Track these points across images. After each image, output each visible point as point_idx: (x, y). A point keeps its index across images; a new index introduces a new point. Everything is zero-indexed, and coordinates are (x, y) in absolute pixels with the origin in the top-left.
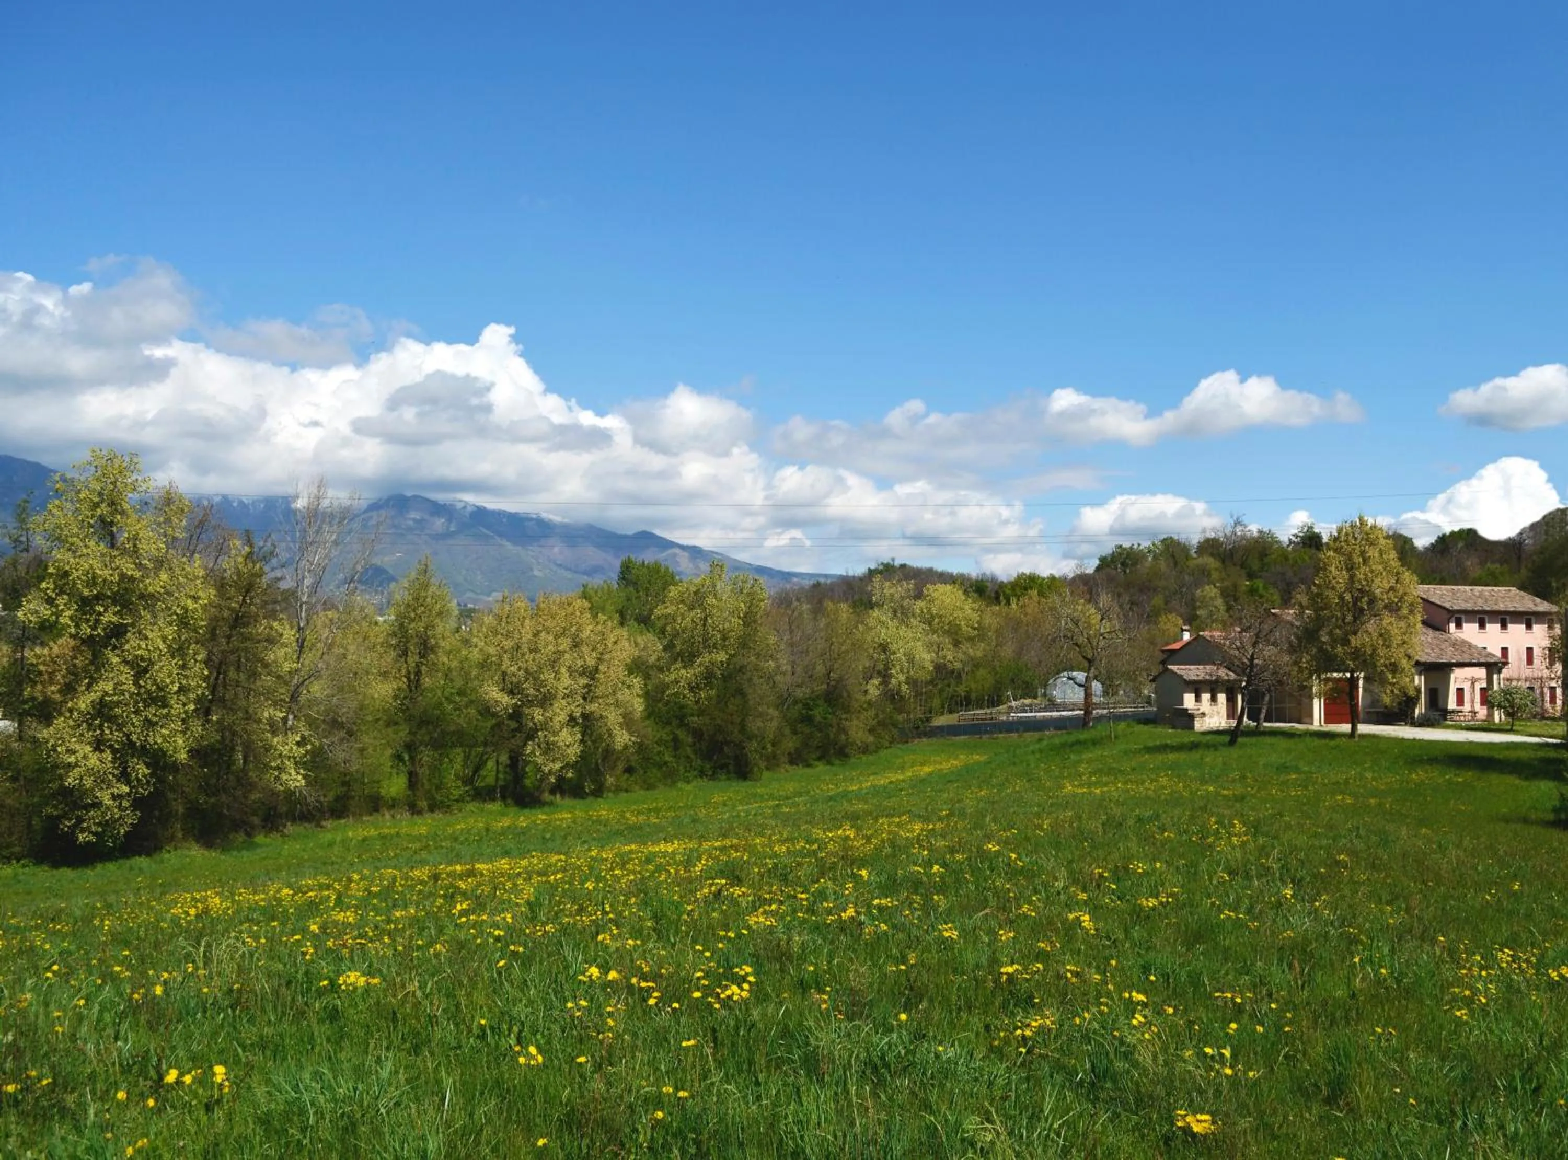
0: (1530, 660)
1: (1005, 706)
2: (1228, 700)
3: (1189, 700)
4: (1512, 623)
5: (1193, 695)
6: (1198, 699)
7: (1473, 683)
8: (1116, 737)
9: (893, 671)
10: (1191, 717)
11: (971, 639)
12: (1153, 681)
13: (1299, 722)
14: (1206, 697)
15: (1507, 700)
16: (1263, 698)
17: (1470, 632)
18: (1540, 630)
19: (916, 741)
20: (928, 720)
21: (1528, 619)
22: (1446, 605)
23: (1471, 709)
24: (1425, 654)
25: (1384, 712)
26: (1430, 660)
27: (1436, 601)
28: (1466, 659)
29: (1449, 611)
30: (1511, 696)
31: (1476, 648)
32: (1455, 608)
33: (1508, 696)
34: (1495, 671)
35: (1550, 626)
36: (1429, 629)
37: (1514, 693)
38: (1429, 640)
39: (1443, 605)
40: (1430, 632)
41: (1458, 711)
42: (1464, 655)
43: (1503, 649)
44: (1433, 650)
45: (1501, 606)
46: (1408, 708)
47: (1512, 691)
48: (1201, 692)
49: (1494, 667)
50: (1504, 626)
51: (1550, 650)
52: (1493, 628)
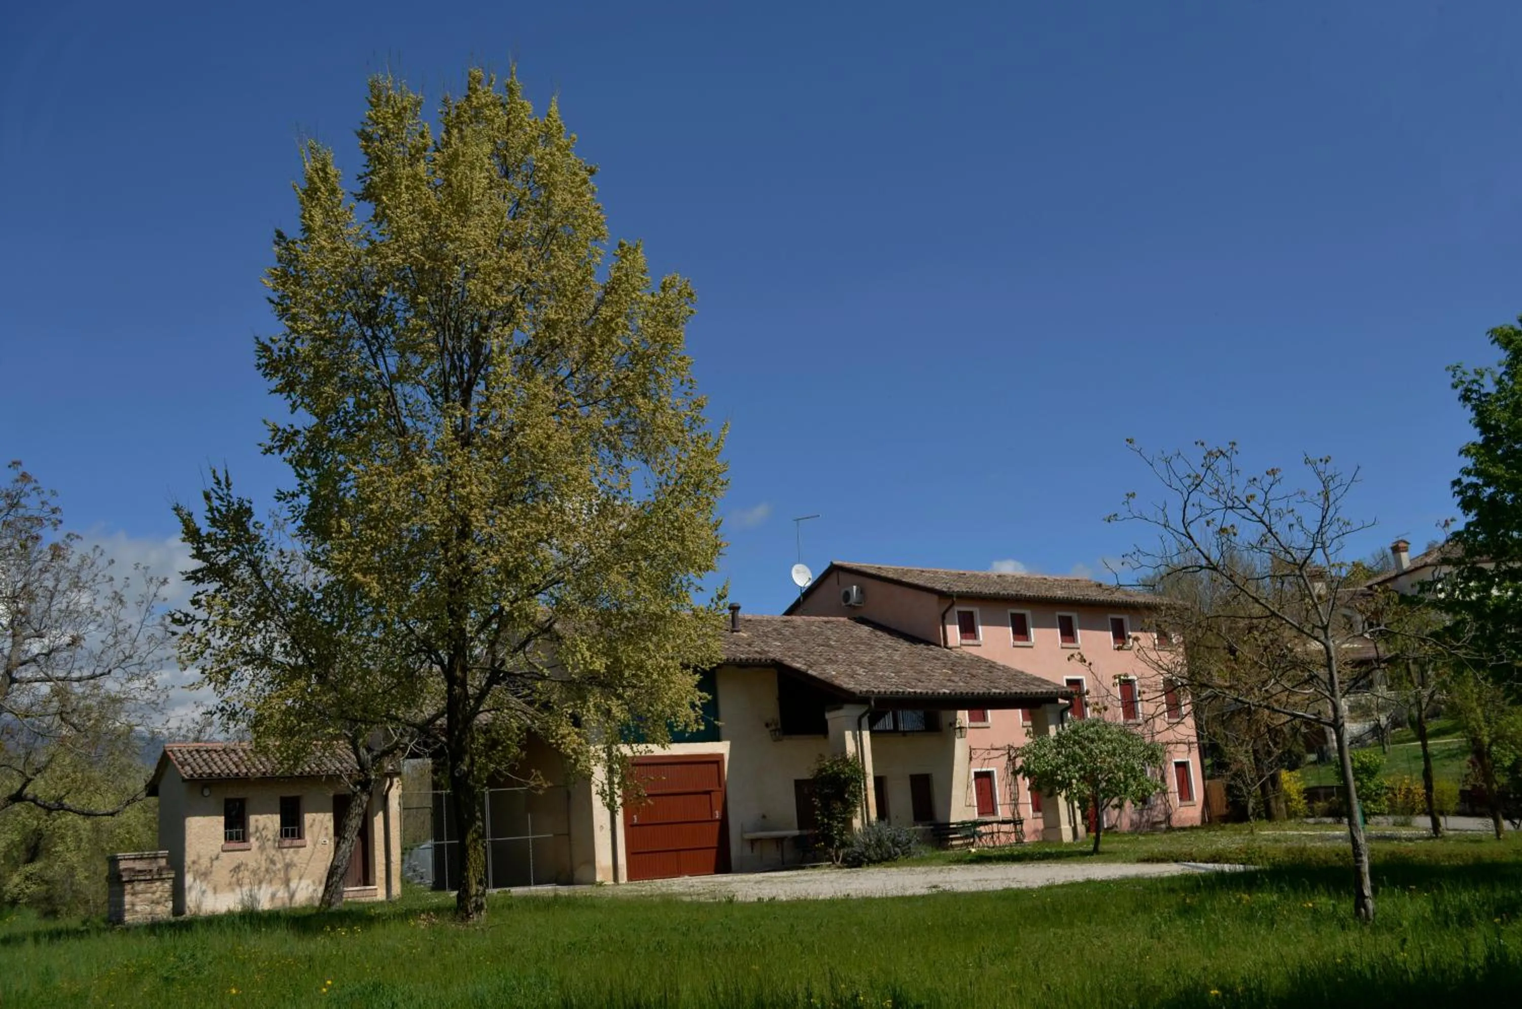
0: (1129, 707)
4: (1084, 626)
5: (217, 824)
7: (1012, 761)
12: (152, 791)
13: (564, 879)
14: (264, 824)
21: (1117, 619)
22: (938, 586)
23: (1009, 816)
24: (876, 678)
25: (795, 839)
26: (883, 688)
27: (916, 582)
28: (979, 687)
29: (942, 595)
30: (1083, 748)
31: (1006, 669)
32: (956, 589)
33: (1077, 748)
34: (1051, 716)
35: (1164, 637)
36: (901, 641)
37: (1092, 741)
38: (896, 657)
39: (929, 585)
40: (904, 646)
41: (976, 824)
42: (974, 682)
43: (1069, 682)
44: (898, 673)
45: (1060, 593)
46: (831, 817)
47: (1086, 733)
48: (247, 810)
49: (1049, 707)
50: (1068, 633)
51: (1169, 684)
52: (1045, 637)
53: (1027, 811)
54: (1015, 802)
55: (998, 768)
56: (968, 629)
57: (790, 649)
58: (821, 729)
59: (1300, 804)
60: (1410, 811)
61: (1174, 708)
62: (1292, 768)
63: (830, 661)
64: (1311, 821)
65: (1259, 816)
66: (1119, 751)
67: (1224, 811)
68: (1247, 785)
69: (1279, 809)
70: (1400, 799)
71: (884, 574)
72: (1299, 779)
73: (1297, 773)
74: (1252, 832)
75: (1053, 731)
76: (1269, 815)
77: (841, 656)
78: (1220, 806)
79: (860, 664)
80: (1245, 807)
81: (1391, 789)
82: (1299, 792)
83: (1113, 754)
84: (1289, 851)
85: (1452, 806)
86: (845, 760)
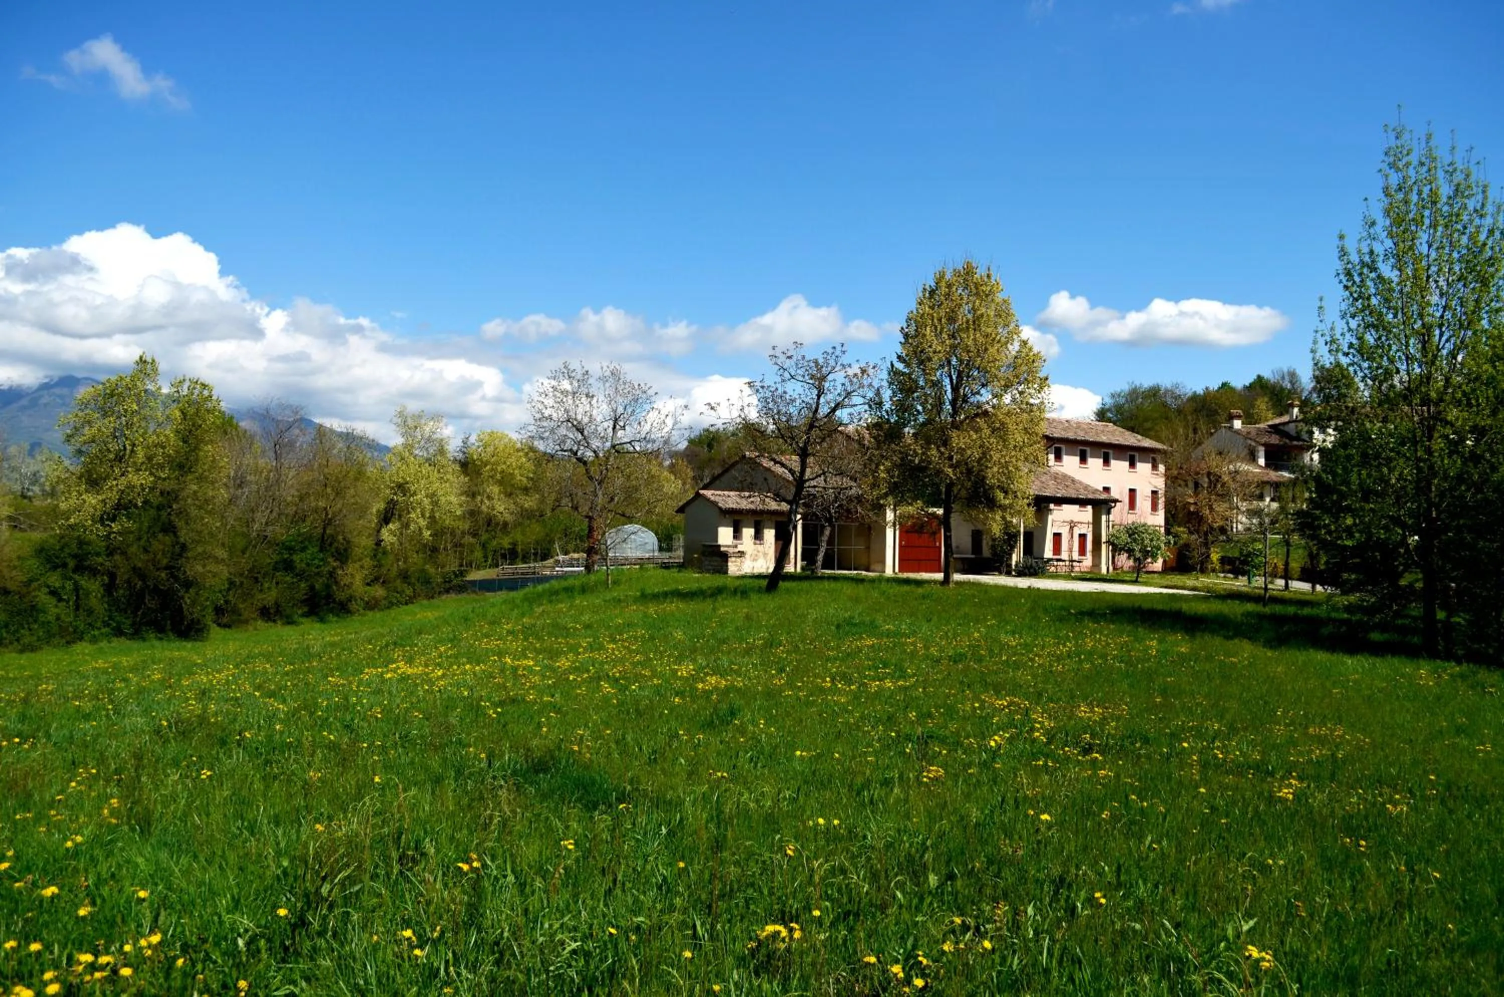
0: (1132, 505)
1: (551, 561)
2: (777, 537)
3: (725, 535)
4: (1116, 459)
5: (730, 530)
6: (737, 535)
7: (1071, 528)
8: (614, 583)
9: (413, 515)
10: (725, 557)
11: (526, 490)
12: (681, 510)
13: (868, 570)
14: (748, 533)
16: (822, 533)
17: (1070, 464)
18: (1144, 468)
19: (444, 597)
20: (462, 574)
21: (1132, 455)
23: (1068, 558)
25: (971, 559)
29: (1046, 438)
31: (1081, 483)
32: (1055, 435)
34: (1104, 511)
35: (1155, 467)
41: (1052, 560)
43: (1106, 491)
45: (1104, 439)
46: (1005, 553)
48: (742, 526)
49: (1103, 506)
50: (1106, 462)
51: (1154, 493)
52: (1095, 463)
53: (1075, 555)
54: (1071, 550)
55: (1065, 531)
56: (1058, 458)
59: (1219, 567)
60: (1274, 575)
61: (1154, 507)
67: (1176, 566)
69: (1208, 567)
70: (1272, 570)
72: (1218, 553)
75: (1104, 518)
76: (1203, 571)
78: (1172, 563)
82: (1217, 561)
85: (1296, 576)
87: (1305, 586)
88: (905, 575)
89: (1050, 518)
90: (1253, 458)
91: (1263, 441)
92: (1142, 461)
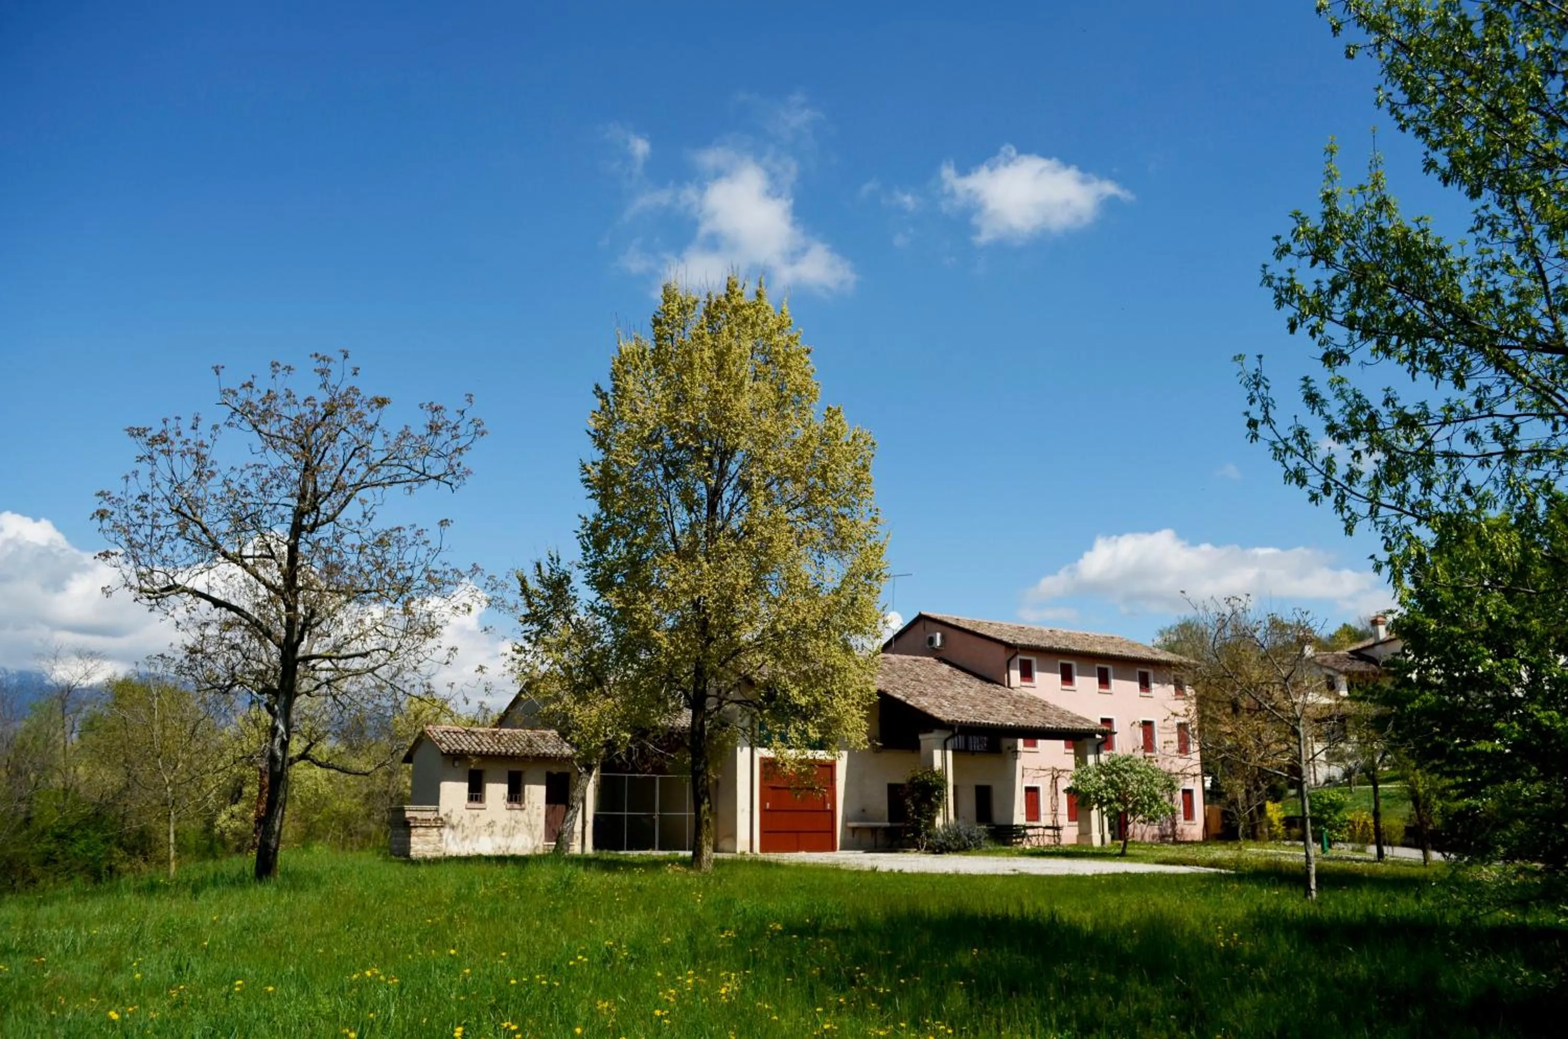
0: (1148, 739)
2: (551, 799)
4: (1119, 677)
5: (463, 787)
6: (474, 794)
7: (1055, 780)
12: (408, 759)
14: (496, 791)
15: (1112, 784)
17: (1045, 686)
18: (1162, 692)
21: (1143, 672)
22: (1005, 638)
23: (1050, 824)
24: (958, 710)
25: (886, 829)
26: (964, 718)
27: (988, 634)
28: (1036, 722)
29: (1008, 646)
30: (1119, 776)
31: (1056, 709)
32: (1019, 642)
33: (1114, 776)
34: (1089, 748)
35: (1179, 688)
36: (975, 680)
37: (1126, 772)
38: (972, 693)
39: (998, 637)
40: (977, 684)
41: (1025, 828)
42: (1032, 717)
43: (1104, 721)
44: (974, 706)
45: (1099, 649)
46: (920, 814)
47: (1122, 765)
48: (484, 779)
49: (1088, 741)
50: (1104, 682)
51: (1182, 727)
52: (1086, 684)
53: (1063, 820)
54: (1055, 812)
55: (1044, 785)
56: (1027, 674)
57: (891, 682)
58: (915, 746)
59: (1280, 829)
60: (1365, 841)
61: (1184, 749)
62: (1276, 800)
63: (921, 694)
64: (1288, 843)
65: (1247, 837)
66: (1146, 780)
67: (1219, 831)
68: (1239, 812)
69: (1262, 832)
70: (1358, 830)
71: (962, 625)
72: (1281, 810)
73: (1279, 805)
74: (1240, 849)
75: (1091, 759)
76: (1253, 835)
77: (930, 690)
78: (1215, 828)
79: (944, 697)
80: (1237, 828)
81: (1352, 822)
82: (1280, 820)
83: (1141, 782)
84: (1267, 863)
85: (1398, 839)
86: (933, 773)
87: (1415, 854)
88: (773, 856)
89: (1019, 764)
90: (1331, 687)
91: (1343, 668)
92: (1162, 682)
